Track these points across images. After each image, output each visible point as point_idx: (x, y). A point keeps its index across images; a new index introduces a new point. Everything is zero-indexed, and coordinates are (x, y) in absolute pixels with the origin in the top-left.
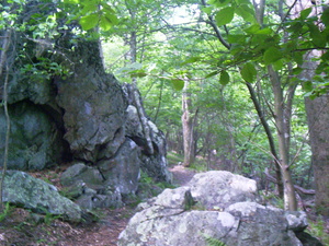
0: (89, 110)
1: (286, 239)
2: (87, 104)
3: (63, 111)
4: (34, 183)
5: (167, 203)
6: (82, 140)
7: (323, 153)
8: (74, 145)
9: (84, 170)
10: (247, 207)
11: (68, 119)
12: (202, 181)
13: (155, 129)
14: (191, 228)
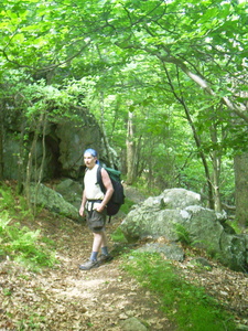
0: (77, 140)
1: (215, 225)
2: (76, 136)
3: (59, 140)
4: (49, 192)
5: (151, 205)
6: (71, 162)
7: (243, 179)
8: (66, 166)
9: (72, 184)
10: (196, 208)
11: (63, 146)
12: (170, 194)
13: (115, 154)
14: (165, 218)
